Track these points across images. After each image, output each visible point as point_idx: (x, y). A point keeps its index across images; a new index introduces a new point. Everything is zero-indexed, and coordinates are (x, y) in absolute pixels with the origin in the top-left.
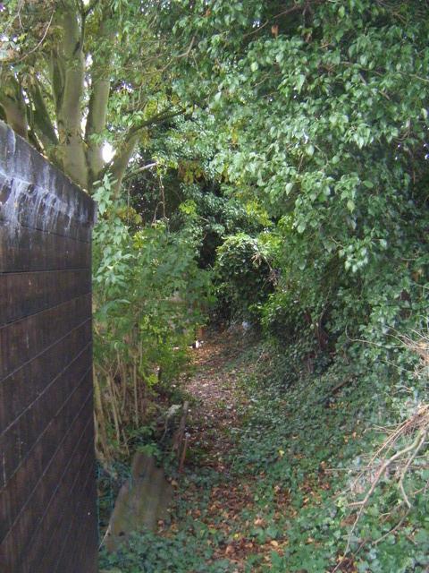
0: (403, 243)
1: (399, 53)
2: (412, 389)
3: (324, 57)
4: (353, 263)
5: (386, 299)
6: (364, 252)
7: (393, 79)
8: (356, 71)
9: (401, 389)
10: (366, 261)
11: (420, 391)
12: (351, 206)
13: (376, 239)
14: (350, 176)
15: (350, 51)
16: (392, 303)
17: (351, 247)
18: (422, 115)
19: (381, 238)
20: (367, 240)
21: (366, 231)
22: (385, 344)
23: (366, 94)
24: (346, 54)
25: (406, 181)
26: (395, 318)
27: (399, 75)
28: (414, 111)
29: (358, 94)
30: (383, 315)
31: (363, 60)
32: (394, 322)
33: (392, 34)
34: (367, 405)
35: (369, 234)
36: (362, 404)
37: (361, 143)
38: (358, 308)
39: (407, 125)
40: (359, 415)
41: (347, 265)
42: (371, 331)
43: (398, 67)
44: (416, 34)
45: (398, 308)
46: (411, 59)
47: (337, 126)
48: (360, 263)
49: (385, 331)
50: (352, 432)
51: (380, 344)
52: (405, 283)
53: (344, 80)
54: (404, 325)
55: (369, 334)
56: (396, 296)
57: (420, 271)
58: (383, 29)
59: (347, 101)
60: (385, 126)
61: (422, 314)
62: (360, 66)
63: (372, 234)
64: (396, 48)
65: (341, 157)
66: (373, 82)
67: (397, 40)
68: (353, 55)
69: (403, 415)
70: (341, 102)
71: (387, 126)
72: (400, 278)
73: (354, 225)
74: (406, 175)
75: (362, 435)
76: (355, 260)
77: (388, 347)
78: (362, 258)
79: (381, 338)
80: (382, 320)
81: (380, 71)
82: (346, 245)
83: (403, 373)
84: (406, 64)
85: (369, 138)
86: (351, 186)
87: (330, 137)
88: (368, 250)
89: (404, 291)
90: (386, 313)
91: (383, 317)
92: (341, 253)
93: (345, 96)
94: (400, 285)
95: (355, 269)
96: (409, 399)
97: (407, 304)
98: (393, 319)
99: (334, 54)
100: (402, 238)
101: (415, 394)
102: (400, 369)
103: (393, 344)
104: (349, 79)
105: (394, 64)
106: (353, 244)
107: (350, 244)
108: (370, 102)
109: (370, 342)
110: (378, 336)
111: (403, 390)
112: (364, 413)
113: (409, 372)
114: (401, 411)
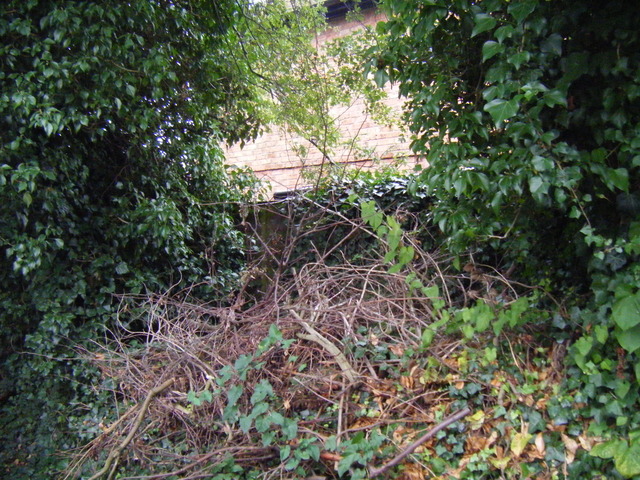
0: (78, 243)
1: (97, 34)
2: (90, 405)
3: (11, 24)
4: (23, 264)
5: (58, 305)
6: (37, 252)
7: (89, 62)
8: (47, 47)
9: (77, 406)
10: (39, 262)
11: (100, 407)
12: (28, 199)
13: (51, 238)
14: (30, 165)
15: (42, 24)
16: (65, 309)
17: (21, 246)
18: (116, 105)
19: (57, 237)
20: (41, 239)
21: (39, 227)
22: (57, 356)
23: (57, 74)
24: (38, 26)
25: (85, 174)
26: (69, 327)
27: (96, 59)
28: (108, 100)
29: (48, 73)
30: (56, 324)
31: (58, 36)
32: (68, 331)
33: (91, 12)
34: (29, 426)
35: (43, 232)
36: (23, 425)
37: (50, 129)
38: (19, 314)
39: (99, 113)
40: (20, 438)
41: (16, 266)
42: (39, 342)
43: (96, 50)
44: (117, 16)
45: (72, 316)
46: (110, 43)
47: (21, 107)
48: (32, 265)
49: (56, 341)
50: (14, 460)
51: (50, 356)
52: (79, 287)
53: (33, 55)
54: (78, 334)
55: (38, 345)
56: (70, 302)
57: (96, 274)
58: (81, 4)
59: (33, 80)
60: (73, 112)
61: (98, 321)
62: (53, 42)
63: (47, 232)
64: (94, 28)
65: (21, 142)
66: (65, 63)
67: (95, 19)
68: (45, 29)
69: (83, 436)
70: (28, 79)
71: (76, 113)
72: (74, 281)
73: (26, 221)
74: (84, 166)
75: (26, 461)
76: (26, 261)
77: (60, 359)
78: (34, 259)
79: (52, 349)
80: (54, 329)
81: (75, 52)
82: (16, 243)
83: (79, 388)
84: (104, 48)
85: (59, 126)
86: (31, 176)
87: (9, 119)
88: (43, 251)
89: (79, 296)
90: (59, 322)
91: (54, 325)
92: (9, 252)
93: (32, 73)
94: (75, 290)
95: (25, 271)
96: (88, 417)
97: (80, 311)
98: (67, 328)
99: (24, 24)
100: (78, 237)
101: (95, 411)
102: (75, 384)
103: (66, 356)
104: (39, 55)
105: (91, 46)
106: (25, 242)
107: (20, 242)
108: (60, 84)
109: (39, 354)
110: (49, 348)
111: (79, 408)
112: (25, 435)
113: (85, 387)
114: (80, 431)
